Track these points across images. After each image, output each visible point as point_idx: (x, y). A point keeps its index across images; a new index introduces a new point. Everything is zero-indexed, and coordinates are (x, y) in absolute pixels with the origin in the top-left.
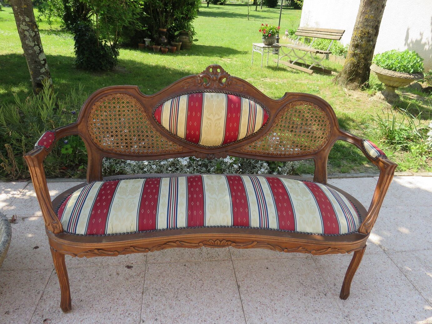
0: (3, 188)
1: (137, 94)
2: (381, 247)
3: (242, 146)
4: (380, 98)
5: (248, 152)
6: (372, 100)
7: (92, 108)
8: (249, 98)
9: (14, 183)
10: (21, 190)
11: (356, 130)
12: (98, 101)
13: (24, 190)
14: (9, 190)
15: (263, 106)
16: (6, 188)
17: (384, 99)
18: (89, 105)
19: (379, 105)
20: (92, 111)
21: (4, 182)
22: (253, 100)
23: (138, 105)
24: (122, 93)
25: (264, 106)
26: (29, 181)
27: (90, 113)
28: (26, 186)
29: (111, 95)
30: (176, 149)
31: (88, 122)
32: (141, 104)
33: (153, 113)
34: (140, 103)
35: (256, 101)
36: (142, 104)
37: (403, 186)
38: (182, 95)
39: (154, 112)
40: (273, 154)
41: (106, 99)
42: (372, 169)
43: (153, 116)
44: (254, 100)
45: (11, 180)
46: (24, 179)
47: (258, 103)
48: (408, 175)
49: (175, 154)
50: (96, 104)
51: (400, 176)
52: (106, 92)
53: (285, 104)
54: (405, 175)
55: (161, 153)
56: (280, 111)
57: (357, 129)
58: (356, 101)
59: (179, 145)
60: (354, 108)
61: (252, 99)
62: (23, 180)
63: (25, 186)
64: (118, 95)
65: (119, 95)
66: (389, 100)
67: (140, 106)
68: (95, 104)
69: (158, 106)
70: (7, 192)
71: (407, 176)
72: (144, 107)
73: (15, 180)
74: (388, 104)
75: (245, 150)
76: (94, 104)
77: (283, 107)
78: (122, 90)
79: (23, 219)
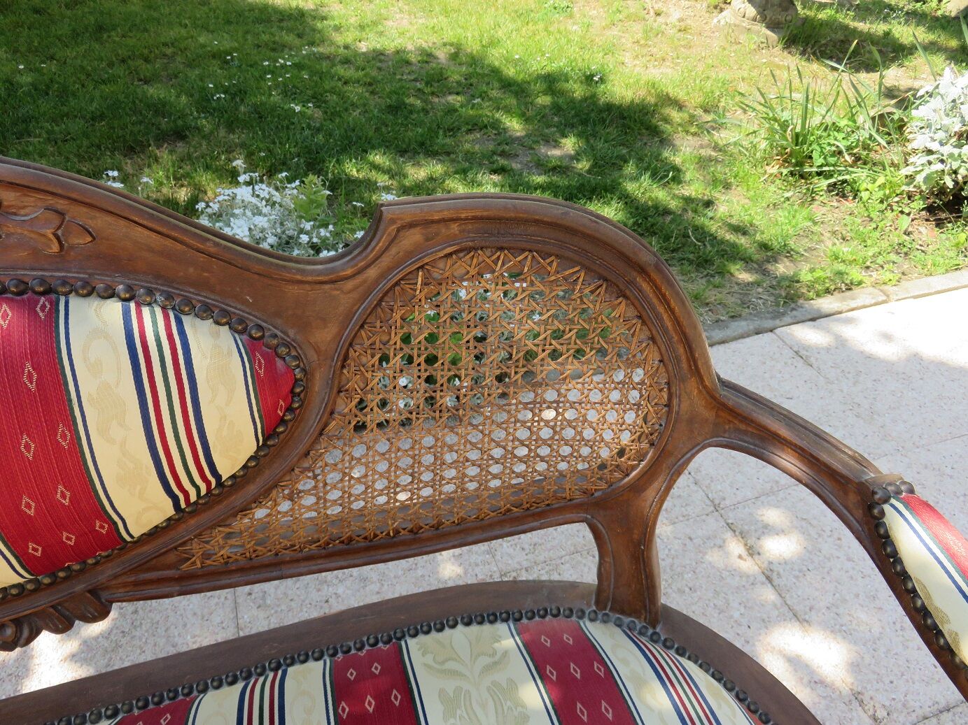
2: (861, 703)
3: (184, 544)
4: (744, 17)
5: (227, 563)
6: (723, 22)
8: (130, 288)
11: (690, 138)
15: (242, 321)
17: (754, 19)
19: (742, 38)
22: (159, 298)
25: (252, 321)
35: (188, 302)
37: (870, 357)
40: (376, 536)
42: (760, 290)
44: (169, 297)
47: (205, 312)
48: (873, 301)
51: (853, 310)
53: (385, 285)
54: (868, 302)
56: (362, 326)
57: (694, 134)
58: (680, 31)
60: (675, 56)
61: (150, 292)
66: (771, 19)
71: (871, 306)
74: (769, 33)
75: (207, 556)
77: (379, 304)
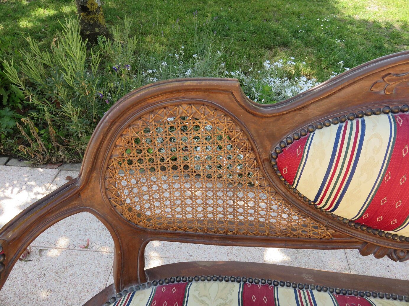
0: (26, 179)
1: (235, 105)
7: (116, 146)
9: (41, 170)
10: (47, 185)
12: (130, 126)
13: (52, 185)
14: (33, 183)
16: (29, 180)
18: (106, 142)
20: (117, 153)
21: (30, 167)
23: (237, 135)
24: (193, 104)
26: (61, 168)
27: (111, 156)
28: (55, 178)
29: (165, 108)
30: (317, 234)
31: (105, 179)
32: (244, 132)
33: (274, 156)
34: (242, 130)
36: (246, 132)
38: (368, 115)
39: (277, 154)
41: (150, 118)
43: (273, 163)
45: (38, 165)
46: (55, 163)
49: (311, 242)
50: (124, 133)
52: (151, 101)
55: (278, 236)
59: (326, 226)
62: (52, 166)
63: (53, 177)
64: (184, 109)
65: (186, 107)
67: (241, 137)
68: (122, 135)
69: (289, 141)
70: (29, 189)
72: (251, 139)
73: (44, 164)
76: (120, 134)
78: (193, 95)
79: (41, 251)
